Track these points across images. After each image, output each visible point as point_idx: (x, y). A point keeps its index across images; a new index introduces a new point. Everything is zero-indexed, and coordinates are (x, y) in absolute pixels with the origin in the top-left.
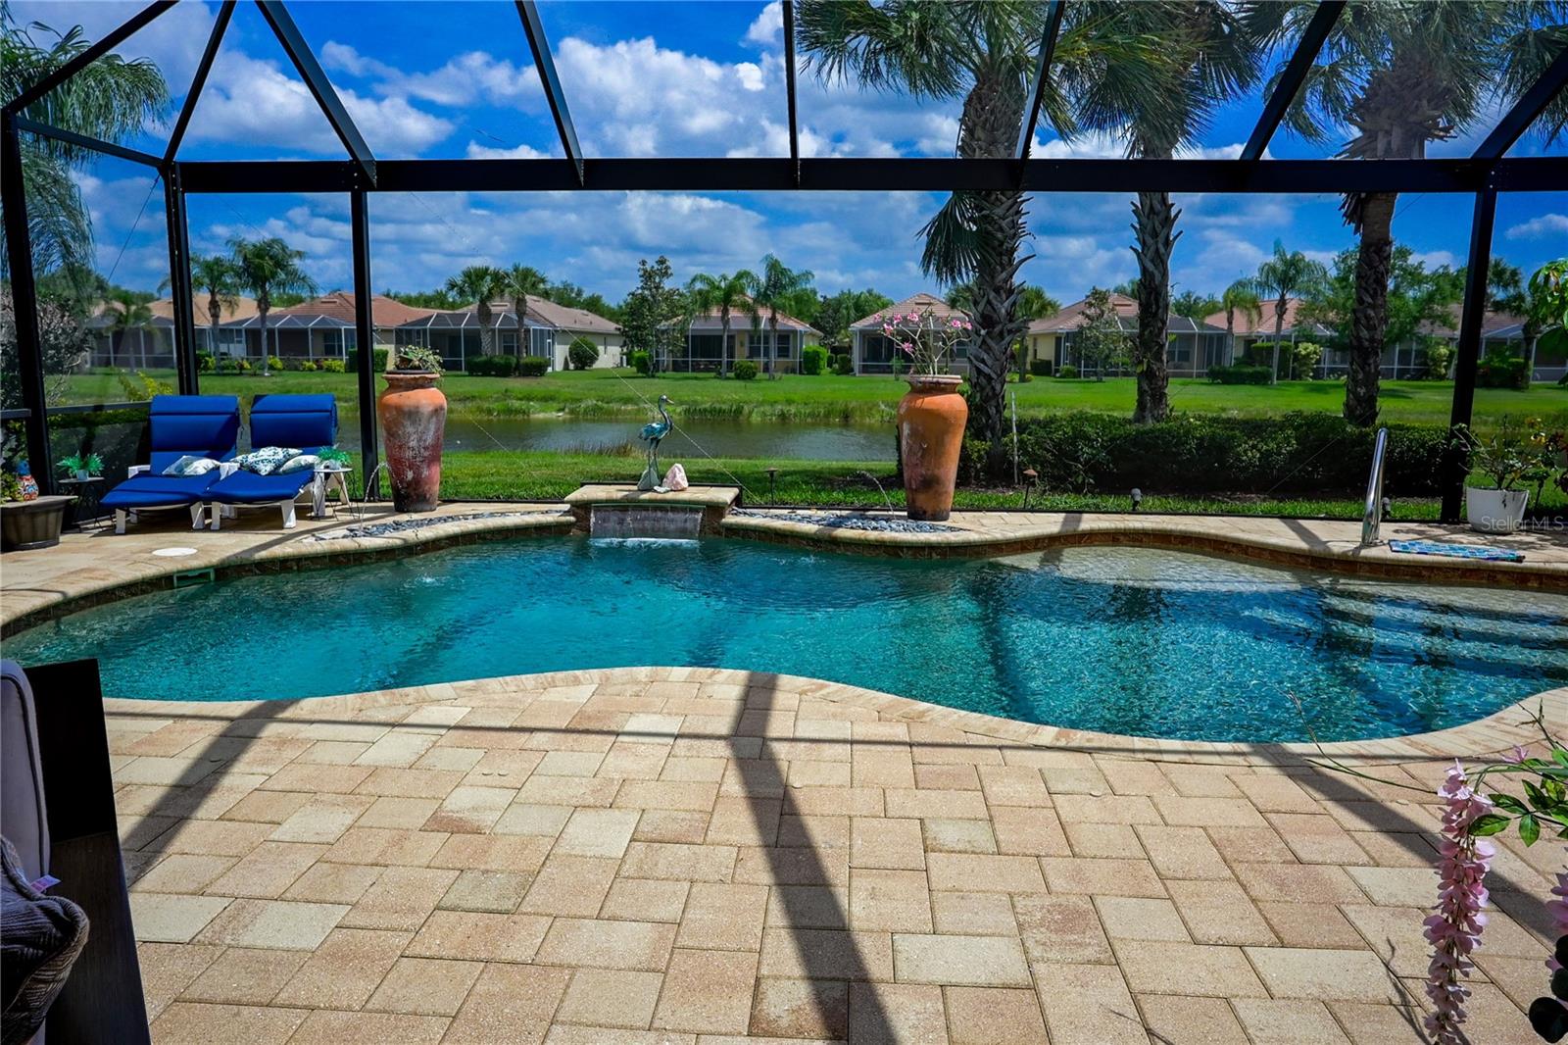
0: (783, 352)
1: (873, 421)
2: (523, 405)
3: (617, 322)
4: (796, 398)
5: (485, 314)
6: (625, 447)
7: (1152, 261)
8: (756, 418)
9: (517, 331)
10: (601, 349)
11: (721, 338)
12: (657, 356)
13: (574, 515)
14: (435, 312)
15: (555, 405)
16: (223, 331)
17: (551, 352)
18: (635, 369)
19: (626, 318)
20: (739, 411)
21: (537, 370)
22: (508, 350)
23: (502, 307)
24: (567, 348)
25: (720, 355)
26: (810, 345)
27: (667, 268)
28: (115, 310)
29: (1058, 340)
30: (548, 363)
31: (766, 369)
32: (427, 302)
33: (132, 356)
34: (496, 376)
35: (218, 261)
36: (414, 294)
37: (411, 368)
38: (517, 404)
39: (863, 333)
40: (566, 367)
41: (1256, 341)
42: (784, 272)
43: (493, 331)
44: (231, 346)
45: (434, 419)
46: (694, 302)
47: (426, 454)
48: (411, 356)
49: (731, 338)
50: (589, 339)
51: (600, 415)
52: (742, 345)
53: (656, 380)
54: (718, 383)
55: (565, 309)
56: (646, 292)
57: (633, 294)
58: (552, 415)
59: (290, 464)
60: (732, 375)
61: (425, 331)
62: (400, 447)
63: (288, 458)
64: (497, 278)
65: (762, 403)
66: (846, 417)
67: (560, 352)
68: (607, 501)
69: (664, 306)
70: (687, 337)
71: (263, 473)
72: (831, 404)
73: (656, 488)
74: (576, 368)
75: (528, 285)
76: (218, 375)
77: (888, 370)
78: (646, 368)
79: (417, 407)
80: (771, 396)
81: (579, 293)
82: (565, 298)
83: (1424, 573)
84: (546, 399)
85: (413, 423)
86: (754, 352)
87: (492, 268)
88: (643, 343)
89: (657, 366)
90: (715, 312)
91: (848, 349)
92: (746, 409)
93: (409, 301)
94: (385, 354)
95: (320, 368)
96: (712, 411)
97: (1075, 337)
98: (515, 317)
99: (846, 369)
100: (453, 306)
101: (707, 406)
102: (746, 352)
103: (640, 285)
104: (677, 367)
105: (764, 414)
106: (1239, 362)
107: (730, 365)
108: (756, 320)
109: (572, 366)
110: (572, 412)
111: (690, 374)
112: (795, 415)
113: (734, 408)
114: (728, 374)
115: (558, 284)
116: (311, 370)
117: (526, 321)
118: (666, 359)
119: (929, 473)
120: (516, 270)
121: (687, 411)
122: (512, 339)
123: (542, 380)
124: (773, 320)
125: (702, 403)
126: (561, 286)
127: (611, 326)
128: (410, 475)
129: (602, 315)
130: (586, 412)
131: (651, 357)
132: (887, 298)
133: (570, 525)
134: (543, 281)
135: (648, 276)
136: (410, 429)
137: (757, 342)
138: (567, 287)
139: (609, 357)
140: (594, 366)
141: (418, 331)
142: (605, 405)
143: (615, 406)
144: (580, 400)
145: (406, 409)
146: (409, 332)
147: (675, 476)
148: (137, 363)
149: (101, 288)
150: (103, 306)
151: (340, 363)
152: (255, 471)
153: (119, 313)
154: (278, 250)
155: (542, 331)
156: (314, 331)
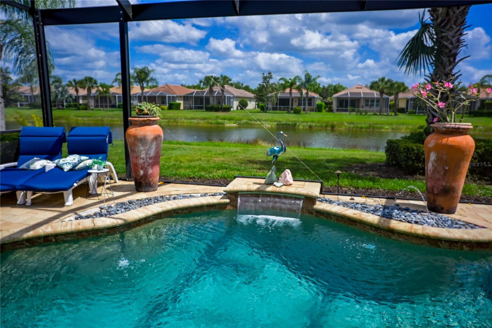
0: (310, 104)
1: (342, 129)
2: (223, 121)
3: (254, 94)
4: (315, 120)
5: (211, 91)
6: (256, 140)
8: (301, 127)
9: (221, 97)
10: (249, 102)
11: (288, 100)
12: (267, 105)
13: (229, 198)
14: (196, 90)
15: (233, 122)
17: (233, 104)
18: (260, 110)
19: (257, 92)
20: (295, 125)
21: (228, 109)
22: (219, 103)
23: (217, 89)
24: (238, 102)
25: (288, 105)
26: (318, 102)
27: (271, 76)
29: (408, 101)
30: (232, 107)
31: (304, 110)
32: (194, 87)
33: (104, 104)
34: (214, 111)
36: (191, 85)
37: (143, 114)
38: (220, 121)
39: (338, 98)
40: (237, 109)
41: (485, 101)
42: (310, 77)
43: (214, 97)
45: (155, 143)
46: (280, 87)
47: (151, 161)
48: (143, 108)
49: (292, 99)
50: (245, 99)
51: (248, 125)
52: (296, 102)
53: (267, 114)
54: (287, 115)
55: (238, 90)
56: (264, 84)
57: (260, 84)
58: (232, 125)
59: (81, 165)
60: (292, 112)
61: (192, 97)
62: (137, 157)
63: (80, 161)
64: (216, 79)
65: (303, 122)
66: (333, 127)
67: (236, 104)
68: (247, 191)
69: (270, 88)
70: (277, 99)
71: (66, 170)
72: (327, 123)
73: (275, 183)
74: (240, 109)
75: (225, 81)
77: (346, 111)
78: (263, 109)
79: (145, 136)
80: (306, 119)
81: (242, 85)
82: (238, 86)
84: (230, 119)
85: (143, 145)
86: (300, 104)
87: (214, 76)
88: (262, 101)
89: (267, 109)
90: (288, 90)
91: (331, 103)
92: (298, 124)
93: (189, 87)
94: (180, 104)
96: (286, 124)
97: (414, 100)
98: (221, 92)
99: (331, 110)
100: (202, 89)
101: (284, 122)
102: (297, 104)
103: (262, 81)
104: (274, 109)
105: (304, 126)
106: (479, 109)
107: (292, 109)
108: (301, 94)
110: (238, 124)
111: (278, 112)
112: (315, 126)
113: (294, 123)
115: (236, 82)
117: (225, 93)
118: (270, 106)
119: (448, 185)
120: (222, 76)
121: (277, 124)
122: (221, 99)
123: (229, 113)
124: (307, 93)
125: (282, 121)
127: (252, 95)
128: (142, 172)
129: (249, 91)
130: (243, 124)
131: (265, 106)
132: (344, 86)
133: (226, 204)
134: (230, 80)
135: (265, 78)
136: (142, 148)
137: (300, 101)
138: (239, 83)
139: (251, 105)
140: (247, 108)
141: (190, 97)
142: (250, 122)
143: (253, 122)
144: (241, 120)
145: (139, 137)
146: (187, 97)
147: (286, 177)
148: (106, 107)
149: (96, 83)
150: (96, 89)
151: (166, 107)
152: (62, 169)
153: (101, 91)
154: (146, 71)
155: (230, 97)
156: (158, 96)
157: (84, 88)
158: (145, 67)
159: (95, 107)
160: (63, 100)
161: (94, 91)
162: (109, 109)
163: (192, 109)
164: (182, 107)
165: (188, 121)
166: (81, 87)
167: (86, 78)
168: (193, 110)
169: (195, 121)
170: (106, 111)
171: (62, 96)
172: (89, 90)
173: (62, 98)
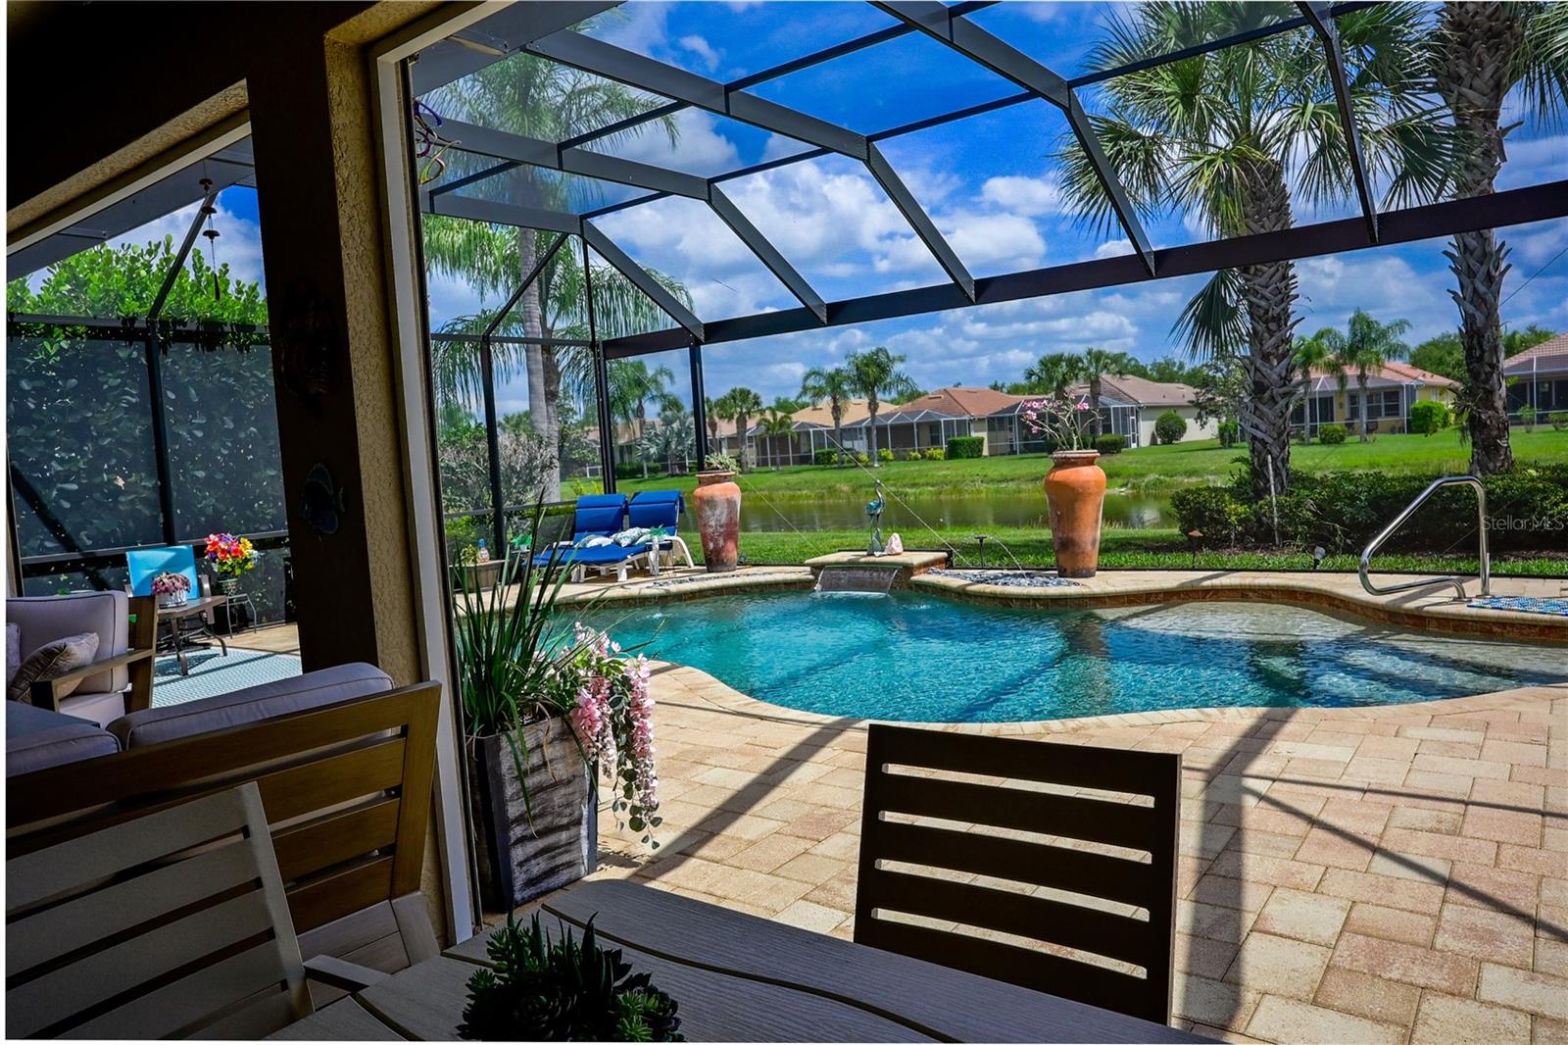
5: (1061, 398)
7: (1471, 302)
9: (1096, 411)
10: (1188, 422)
11: (1301, 402)
14: (1023, 400)
15: (1120, 481)
16: (843, 430)
17: (1135, 429)
21: (1113, 447)
23: (1085, 389)
24: (1152, 423)
25: (1302, 421)
28: (766, 420)
30: (1132, 440)
32: (1015, 389)
33: (780, 456)
35: (838, 371)
36: (1009, 383)
40: (1153, 442)
42: (1369, 324)
44: (856, 442)
47: (722, 531)
49: (1314, 401)
50: (1175, 412)
52: (1341, 405)
54: (1299, 450)
58: (1115, 490)
60: (1316, 440)
61: (1013, 418)
63: (641, 535)
64: (1073, 363)
67: (1146, 429)
68: (836, 563)
71: (623, 546)
74: (1164, 443)
75: (1100, 367)
76: (839, 468)
79: (714, 497)
81: (1181, 367)
82: (1162, 374)
83: (1495, 629)
85: (712, 508)
87: (1066, 355)
94: (981, 441)
95: (924, 457)
107: (1314, 430)
108: (1342, 381)
109: (1159, 441)
110: (1133, 487)
114: (1312, 440)
116: (916, 459)
117: (1104, 400)
119: (1064, 536)
123: (1115, 457)
124: (1362, 378)
126: (1162, 361)
128: (713, 547)
130: (1147, 486)
140: (1183, 440)
141: (1007, 418)
142: (1168, 479)
144: (1143, 475)
145: (707, 498)
146: (1000, 420)
148: (785, 462)
149: (757, 403)
150: (758, 417)
151: (939, 452)
152: (620, 545)
153: (769, 422)
154: (883, 358)
155: (1123, 409)
156: (919, 425)
157: (730, 418)
158: (879, 350)
159: (758, 465)
160: (683, 451)
161: (751, 424)
162: (792, 467)
163: (1015, 453)
164: (985, 452)
165: (992, 487)
166: (721, 417)
167: (734, 391)
168: (1018, 455)
169: (1012, 486)
170: (783, 473)
171: (679, 443)
172: (742, 422)
173: (679, 448)
